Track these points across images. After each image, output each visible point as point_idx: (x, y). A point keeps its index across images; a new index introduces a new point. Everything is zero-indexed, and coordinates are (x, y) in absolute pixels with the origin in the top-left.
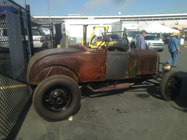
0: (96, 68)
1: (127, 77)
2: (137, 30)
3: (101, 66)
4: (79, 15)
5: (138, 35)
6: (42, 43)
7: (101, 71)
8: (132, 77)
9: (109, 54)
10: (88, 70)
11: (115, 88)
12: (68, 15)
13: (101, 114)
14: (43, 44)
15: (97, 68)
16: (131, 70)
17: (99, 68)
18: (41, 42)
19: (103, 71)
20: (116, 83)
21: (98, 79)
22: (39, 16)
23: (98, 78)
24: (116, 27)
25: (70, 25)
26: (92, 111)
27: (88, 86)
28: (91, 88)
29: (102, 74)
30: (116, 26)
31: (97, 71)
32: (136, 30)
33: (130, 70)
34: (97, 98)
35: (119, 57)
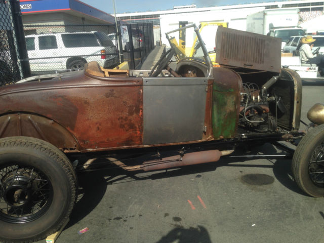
0: (119, 119)
1: (210, 138)
2: (298, 26)
3: (131, 113)
4: (195, 6)
5: (296, 38)
6: (104, 61)
7: (132, 126)
8: (222, 137)
9: (148, 83)
10: (97, 124)
11: (180, 163)
12: (175, 7)
13: (131, 228)
14: (107, 61)
15: (122, 118)
16: (219, 120)
17: (126, 119)
18: (102, 58)
19: (137, 126)
20: (181, 152)
21: (127, 144)
22: (126, 13)
23: (128, 142)
24: (254, 23)
25: (170, 25)
26: (115, 219)
27: (112, 159)
28: (119, 163)
29: (136, 133)
30: (256, 21)
31: (122, 126)
32: (294, 27)
33: (215, 120)
34: (149, 181)
35: (177, 90)
